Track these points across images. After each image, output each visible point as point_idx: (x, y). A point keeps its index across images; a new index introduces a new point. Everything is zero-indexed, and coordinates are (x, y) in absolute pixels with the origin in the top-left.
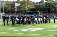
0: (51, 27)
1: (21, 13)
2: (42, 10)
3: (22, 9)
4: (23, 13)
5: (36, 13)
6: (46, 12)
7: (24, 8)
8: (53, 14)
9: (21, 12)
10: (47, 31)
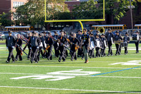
0: (116, 66)
1: (28, 27)
2: (88, 15)
3: (33, 16)
4: (36, 27)
5: (72, 27)
6: (100, 23)
7: (39, 13)
8: (121, 28)
9: (30, 23)
10: (103, 78)
